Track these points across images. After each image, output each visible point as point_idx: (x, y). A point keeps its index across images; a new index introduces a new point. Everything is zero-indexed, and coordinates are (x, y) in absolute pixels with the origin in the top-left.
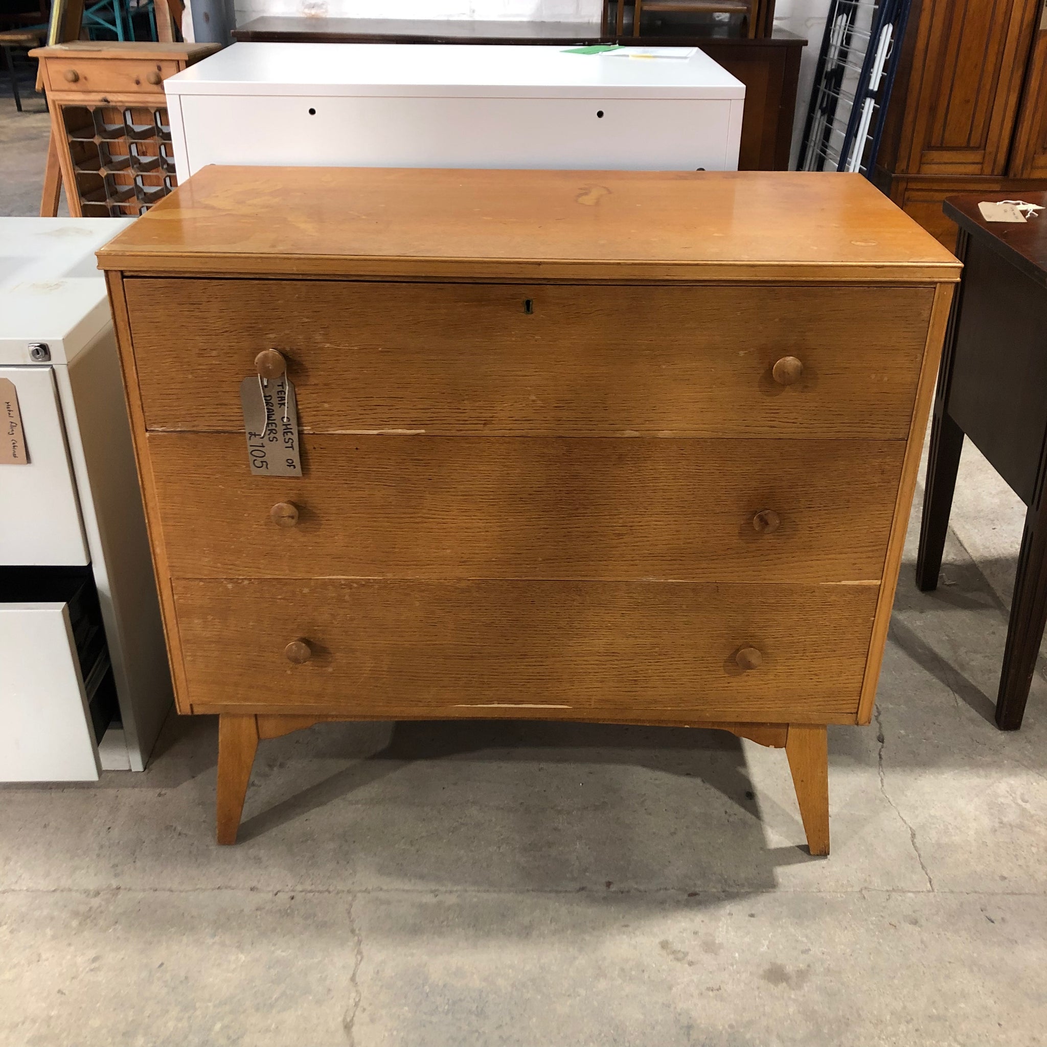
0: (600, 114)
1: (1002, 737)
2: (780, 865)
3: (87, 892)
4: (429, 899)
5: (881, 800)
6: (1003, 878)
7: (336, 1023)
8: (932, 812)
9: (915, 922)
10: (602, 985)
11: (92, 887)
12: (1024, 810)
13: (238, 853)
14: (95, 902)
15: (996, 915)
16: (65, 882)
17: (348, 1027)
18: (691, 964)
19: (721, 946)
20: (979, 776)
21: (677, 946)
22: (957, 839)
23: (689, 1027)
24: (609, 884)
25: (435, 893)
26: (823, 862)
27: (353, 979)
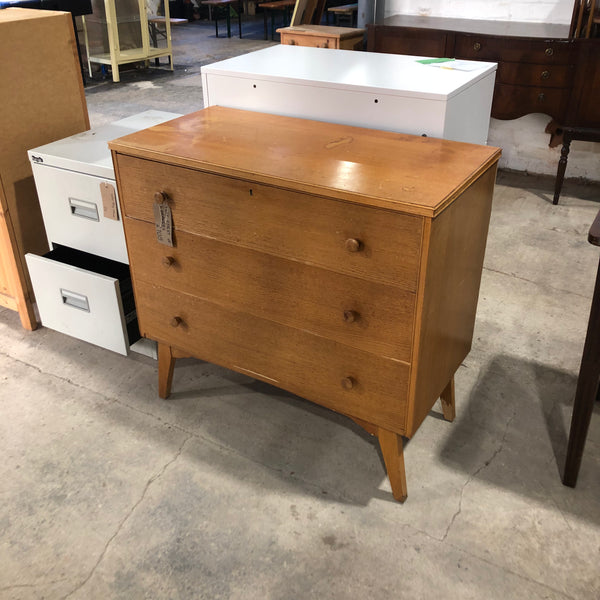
0: (376, 101)
1: (562, 488)
2: (376, 497)
3: (106, 397)
4: (218, 449)
5: (458, 491)
6: (487, 552)
7: (146, 479)
8: (481, 507)
9: (418, 549)
10: (254, 510)
11: (108, 397)
12: (535, 527)
13: (165, 403)
14: (106, 402)
15: (464, 564)
16: (102, 392)
17: (150, 482)
18: (297, 519)
19: (317, 518)
20: (525, 501)
21: (298, 510)
22: (480, 524)
23: (274, 543)
24: (292, 473)
25: (221, 447)
26: (399, 505)
27: (165, 467)
